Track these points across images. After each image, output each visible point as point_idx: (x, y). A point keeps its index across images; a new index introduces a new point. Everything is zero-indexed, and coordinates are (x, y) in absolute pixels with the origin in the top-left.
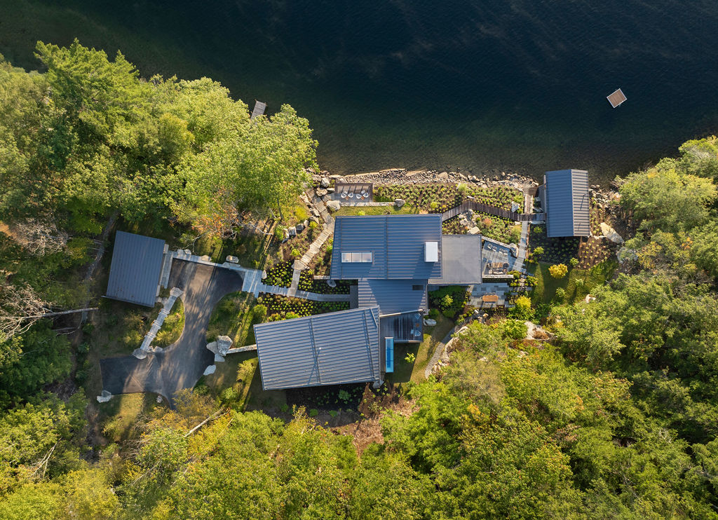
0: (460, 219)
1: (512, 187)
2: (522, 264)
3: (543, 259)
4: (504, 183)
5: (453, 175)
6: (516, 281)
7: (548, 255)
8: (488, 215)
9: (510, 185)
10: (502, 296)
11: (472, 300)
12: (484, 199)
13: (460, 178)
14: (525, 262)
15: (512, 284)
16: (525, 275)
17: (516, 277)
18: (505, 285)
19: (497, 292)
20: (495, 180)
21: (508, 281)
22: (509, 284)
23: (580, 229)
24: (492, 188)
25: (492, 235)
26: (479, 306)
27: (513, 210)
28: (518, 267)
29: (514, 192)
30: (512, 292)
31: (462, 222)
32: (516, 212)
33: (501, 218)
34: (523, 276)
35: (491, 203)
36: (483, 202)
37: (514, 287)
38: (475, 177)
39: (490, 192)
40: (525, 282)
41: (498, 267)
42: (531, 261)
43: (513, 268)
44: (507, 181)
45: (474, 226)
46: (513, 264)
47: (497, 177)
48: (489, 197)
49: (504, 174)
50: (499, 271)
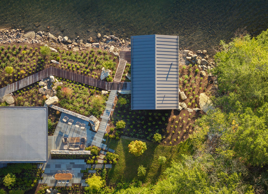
0: (40, 87)
1: (106, 51)
2: (102, 139)
3: (126, 134)
4: (97, 46)
5: (41, 35)
6: (94, 157)
7: (132, 130)
8: (72, 82)
9: (105, 48)
10: (78, 174)
11: (45, 178)
12: (70, 65)
13: (48, 39)
14: (105, 137)
15: (89, 161)
16: (106, 151)
17: (94, 154)
18: (82, 162)
19: (73, 169)
20: (89, 42)
21: (85, 158)
22: (86, 161)
23: (164, 102)
24: (83, 51)
25: (71, 106)
26: (53, 185)
27: (103, 77)
28: (98, 141)
29: (108, 56)
30: (90, 169)
31: (41, 90)
32: (105, 80)
33: (87, 86)
34: (103, 152)
35: (78, 69)
36: (69, 68)
37: (92, 164)
38: (66, 38)
39: (79, 56)
40: (104, 159)
41: (75, 141)
42: (111, 136)
43: (92, 144)
44: (102, 44)
45: (54, 95)
46: (93, 138)
47: (91, 39)
48: (77, 62)
49: (99, 35)
50: (76, 146)
